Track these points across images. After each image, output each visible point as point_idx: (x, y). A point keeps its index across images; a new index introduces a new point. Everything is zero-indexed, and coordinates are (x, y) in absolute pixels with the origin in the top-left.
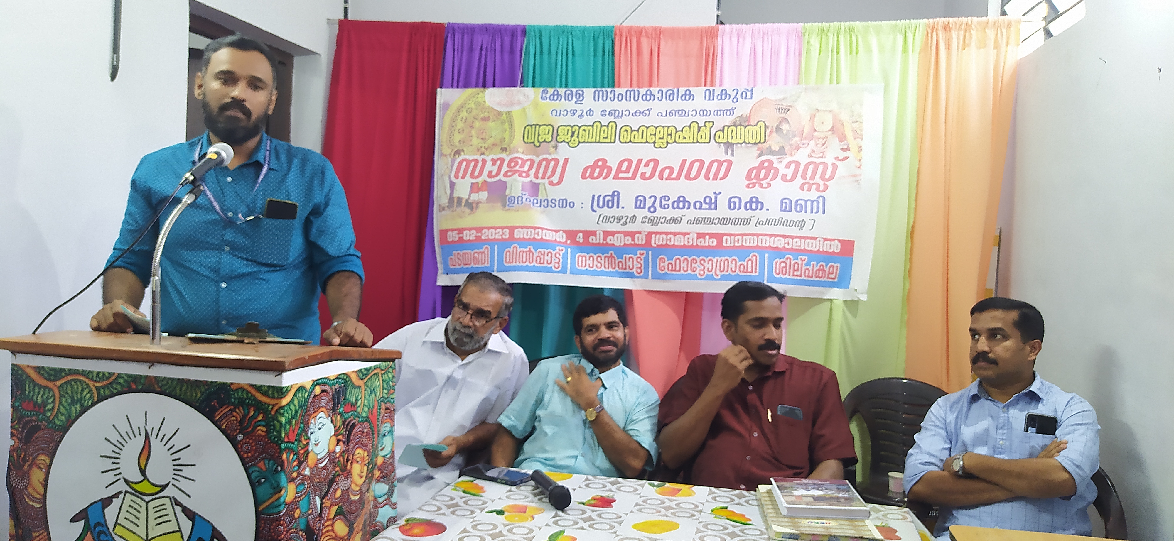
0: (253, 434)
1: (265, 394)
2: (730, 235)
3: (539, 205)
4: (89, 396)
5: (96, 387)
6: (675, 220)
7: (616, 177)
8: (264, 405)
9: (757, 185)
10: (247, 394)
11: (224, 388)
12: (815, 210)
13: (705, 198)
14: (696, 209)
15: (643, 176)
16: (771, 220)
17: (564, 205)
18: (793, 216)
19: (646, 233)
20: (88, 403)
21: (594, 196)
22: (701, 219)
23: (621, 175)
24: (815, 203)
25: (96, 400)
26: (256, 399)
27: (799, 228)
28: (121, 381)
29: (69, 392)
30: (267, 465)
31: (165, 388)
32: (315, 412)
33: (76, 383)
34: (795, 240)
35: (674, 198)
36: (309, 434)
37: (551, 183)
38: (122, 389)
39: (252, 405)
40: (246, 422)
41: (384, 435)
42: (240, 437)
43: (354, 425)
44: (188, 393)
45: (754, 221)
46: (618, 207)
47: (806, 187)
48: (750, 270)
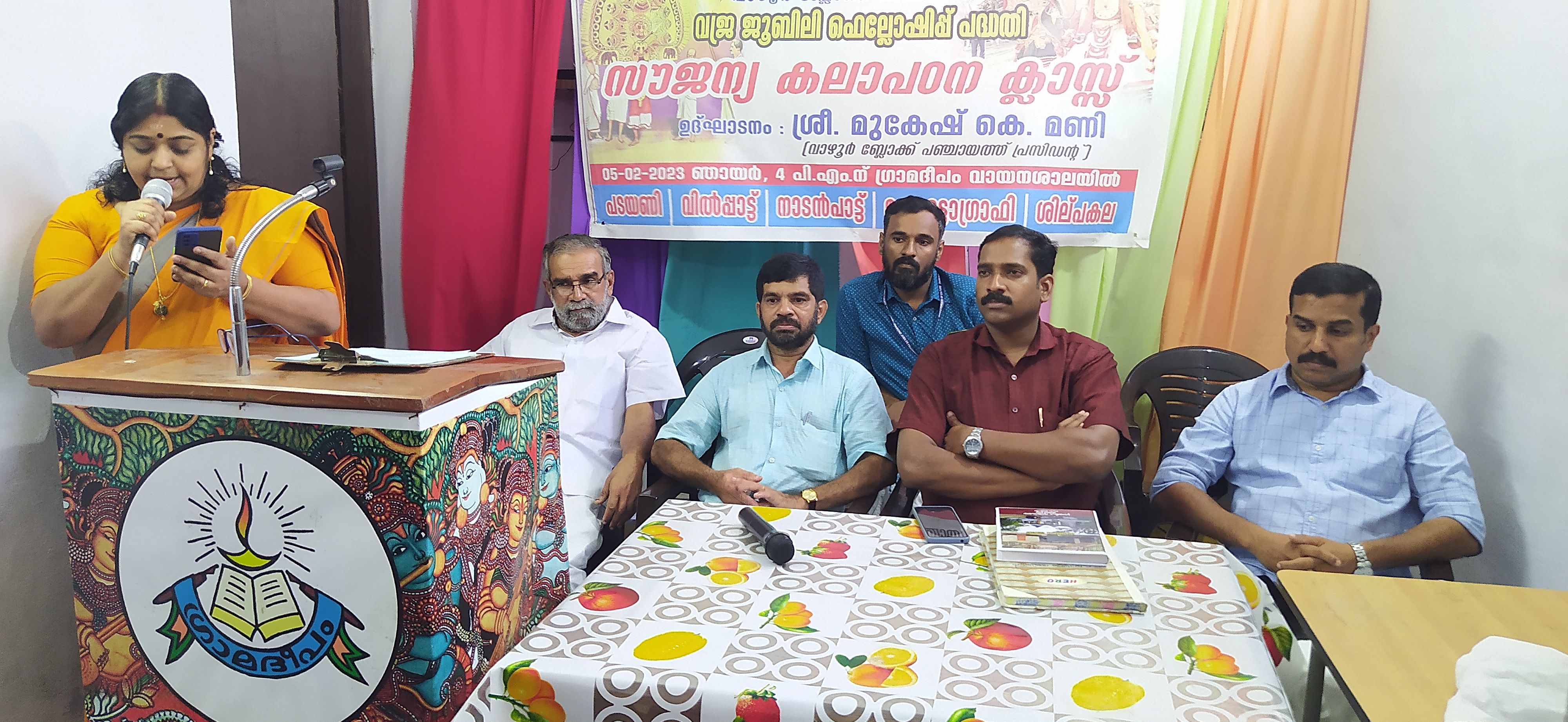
0: (384, 492)
1: (398, 441)
2: (979, 168)
3: (722, 130)
4: (161, 445)
5: (169, 433)
6: (906, 150)
7: (825, 90)
8: (398, 456)
9: (1016, 99)
10: (374, 442)
11: (344, 433)
12: (1091, 132)
13: (946, 118)
14: (934, 134)
15: (862, 89)
16: (1034, 148)
17: (757, 130)
18: (1063, 141)
19: (868, 168)
20: (161, 455)
21: (796, 116)
22: (940, 148)
23: (831, 87)
24: (1092, 122)
25: (171, 450)
26: (386, 448)
27: (1070, 157)
28: (203, 425)
29: (135, 441)
30: (407, 531)
31: (265, 433)
32: (461, 457)
33: (143, 428)
34: (1065, 174)
35: (904, 119)
36: (457, 485)
37: (737, 99)
38: (205, 435)
39: (381, 455)
40: (375, 478)
41: (547, 470)
42: (369, 496)
43: (509, 465)
44: (296, 440)
45: (1011, 150)
46: (829, 133)
47: (1081, 99)
48: (1005, 216)
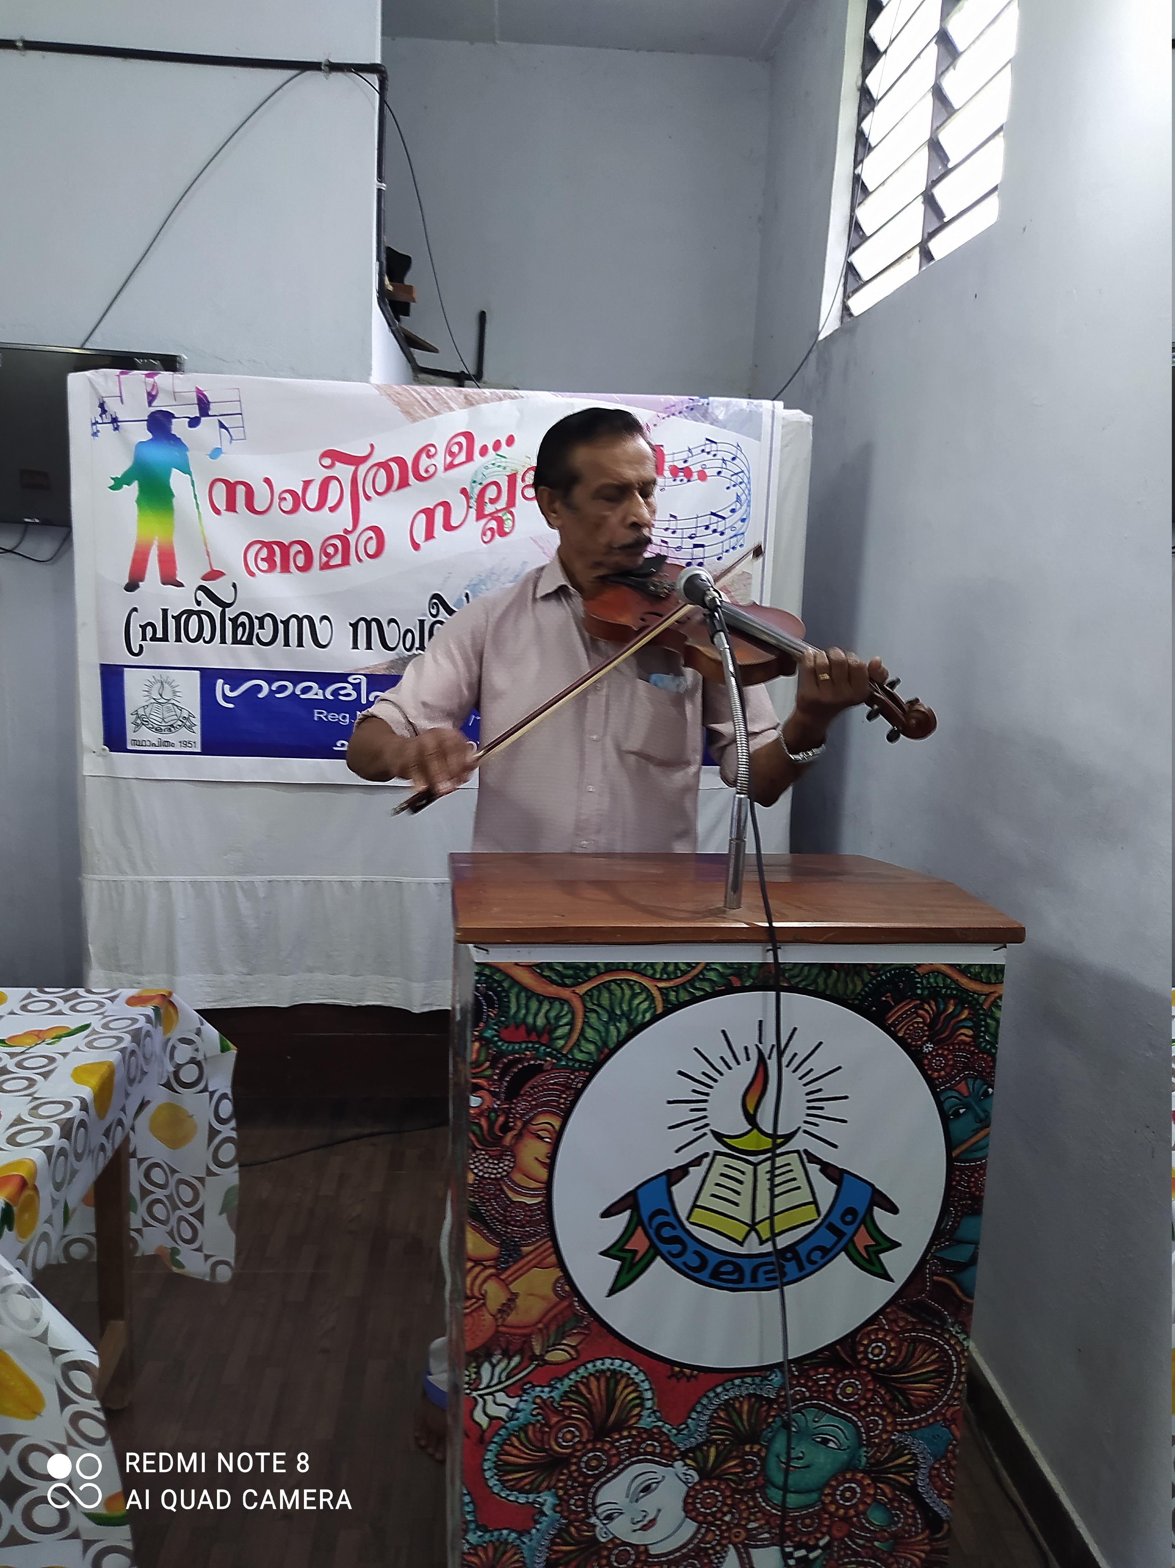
0: (949, 1042)
1: (976, 978)
4: (645, 1005)
5: (659, 989)
8: (972, 996)
20: (644, 1017)
25: (660, 1010)
26: (958, 987)
28: (712, 975)
29: (605, 1001)
30: (971, 1087)
31: (798, 979)
33: (619, 985)
38: (713, 988)
39: (948, 996)
40: (940, 1025)
42: (929, 1047)
44: (840, 986)
